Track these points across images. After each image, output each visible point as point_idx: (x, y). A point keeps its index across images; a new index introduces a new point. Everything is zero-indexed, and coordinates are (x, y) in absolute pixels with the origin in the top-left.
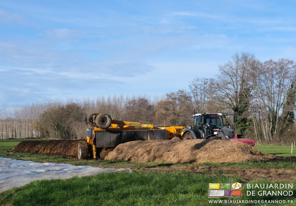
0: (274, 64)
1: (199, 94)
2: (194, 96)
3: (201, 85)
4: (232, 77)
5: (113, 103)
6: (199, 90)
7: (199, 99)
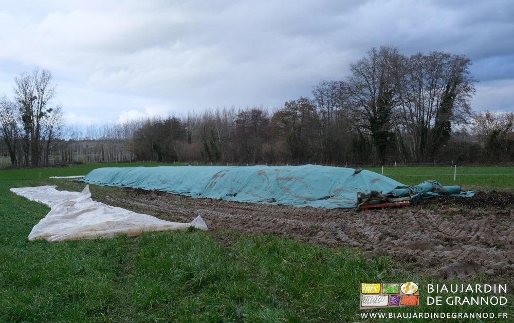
0: (423, 60)
1: (326, 102)
2: (320, 105)
3: (327, 90)
4: (367, 78)
5: (222, 117)
6: (325, 97)
7: (326, 109)
